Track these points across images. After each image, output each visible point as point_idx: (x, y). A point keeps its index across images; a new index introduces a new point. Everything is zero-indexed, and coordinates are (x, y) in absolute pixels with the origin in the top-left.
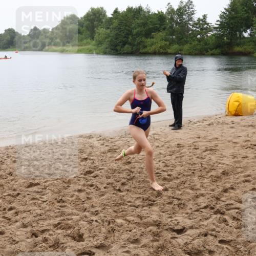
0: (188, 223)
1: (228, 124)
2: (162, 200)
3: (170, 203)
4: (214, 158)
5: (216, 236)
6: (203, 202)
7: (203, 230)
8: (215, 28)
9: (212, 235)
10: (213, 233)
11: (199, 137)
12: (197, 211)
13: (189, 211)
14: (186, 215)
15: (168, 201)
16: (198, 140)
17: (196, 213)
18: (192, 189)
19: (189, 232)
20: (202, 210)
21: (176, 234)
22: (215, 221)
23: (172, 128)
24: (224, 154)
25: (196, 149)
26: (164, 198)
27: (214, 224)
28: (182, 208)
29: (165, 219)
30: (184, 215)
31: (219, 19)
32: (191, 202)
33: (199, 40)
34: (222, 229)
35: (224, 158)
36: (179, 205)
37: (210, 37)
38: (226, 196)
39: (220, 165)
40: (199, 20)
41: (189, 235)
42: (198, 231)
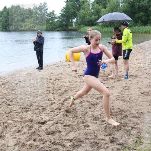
0: (48, 118)
1: (67, 66)
2: (33, 108)
3: (37, 109)
4: (60, 84)
5: (62, 123)
6: (55, 106)
7: (55, 121)
8: (59, 17)
9: (60, 123)
10: (61, 122)
11: (52, 73)
12: (52, 111)
13: (48, 112)
14: (46, 115)
15: (36, 108)
16: (51, 75)
17: (52, 113)
18: (49, 100)
19: (48, 123)
20: (54, 111)
21: (41, 125)
22: (61, 116)
23: (38, 69)
24: (65, 81)
25: (51, 79)
26: (34, 106)
27: (61, 117)
28: (44, 111)
29: (35, 118)
30: (45, 114)
31: (61, 13)
32: (49, 107)
33: (51, 23)
34: (65, 119)
35: (65, 83)
36: (42, 110)
37: (56, 22)
38: (67, 102)
39: (63, 87)
40: (50, 13)
41: (48, 125)
42: (53, 122)
